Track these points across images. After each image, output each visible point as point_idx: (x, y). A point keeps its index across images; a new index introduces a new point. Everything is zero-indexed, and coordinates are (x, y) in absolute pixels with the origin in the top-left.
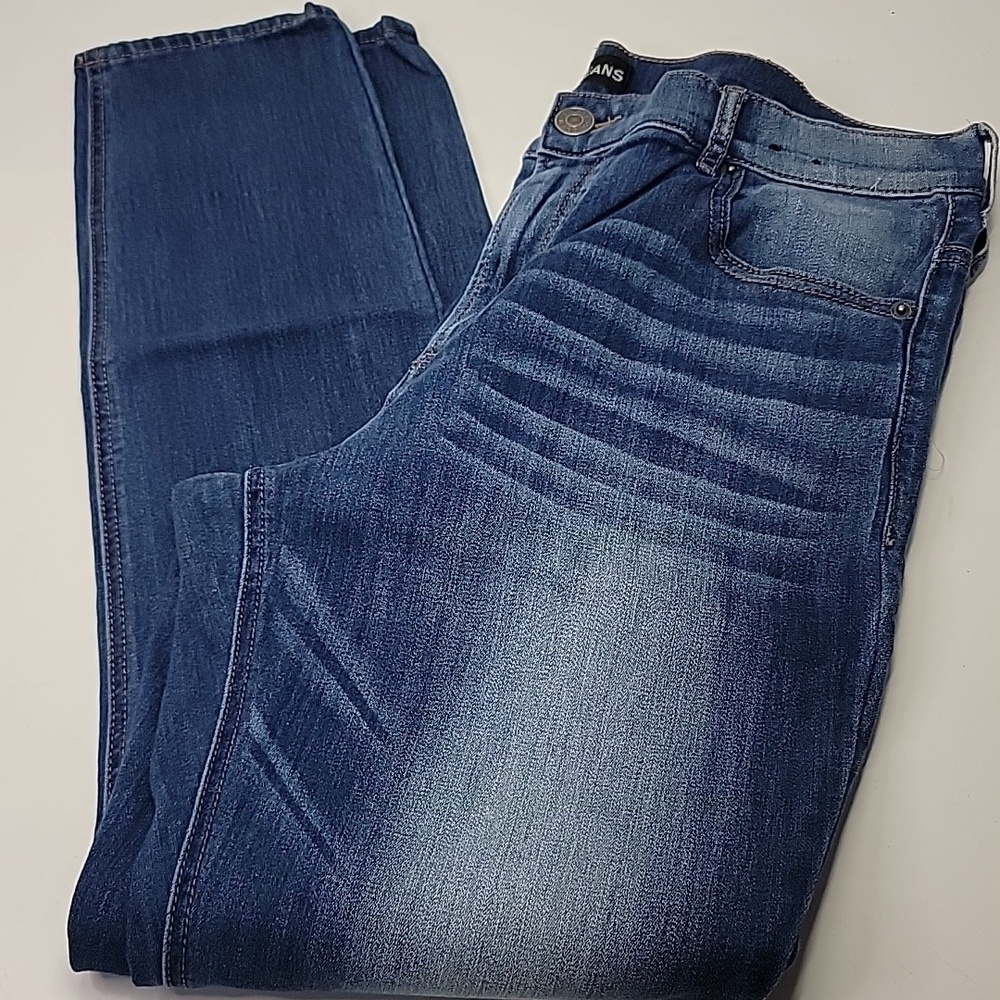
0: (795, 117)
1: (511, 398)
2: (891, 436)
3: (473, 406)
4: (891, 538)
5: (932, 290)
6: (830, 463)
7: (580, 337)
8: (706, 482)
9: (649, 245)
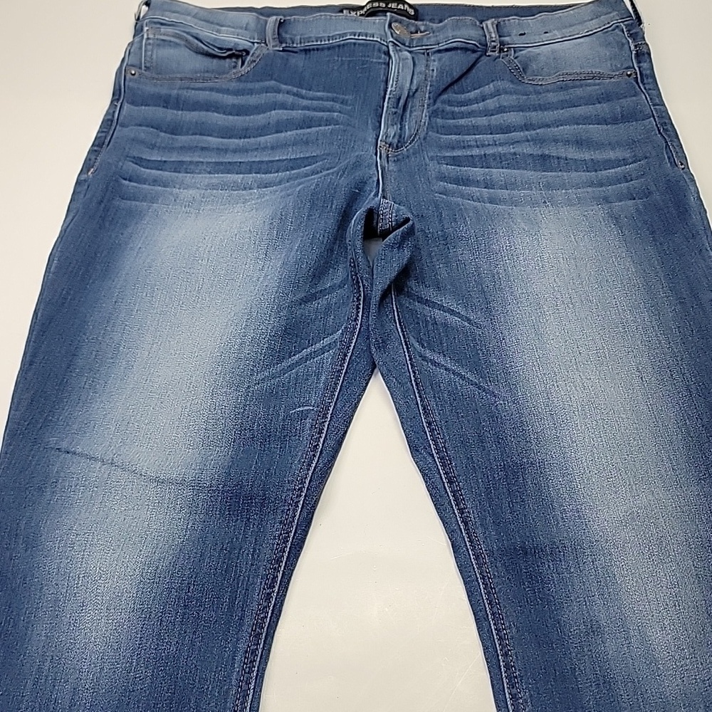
0: (524, 20)
1: (459, 166)
2: (657, 125)
3: (442, 178)
4: (682, 165)
5: (639, 62)
6: (632, 144)
7: (477, 136)
8: (575, 173)
9: (486, 92)
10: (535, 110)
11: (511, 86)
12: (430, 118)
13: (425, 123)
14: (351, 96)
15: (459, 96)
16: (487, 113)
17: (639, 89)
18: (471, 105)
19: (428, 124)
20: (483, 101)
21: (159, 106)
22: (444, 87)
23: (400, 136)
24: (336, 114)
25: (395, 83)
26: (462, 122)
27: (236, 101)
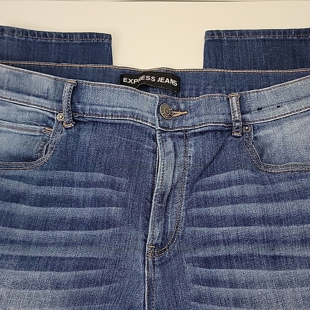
0: (262, 91)
1: (209, 268)
3: (197, 281)
7: (224, 229)
8: (300, 269)
9: (232, 178)
10: (271, 201)
15: (211, 178)
16: (233, 200)
18: (220, 188)
20: (230, 186)
22: (199, 175)
26: (213, 210)
27: (39, 191)
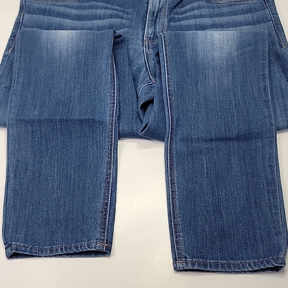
2: (274, 25)
4: (285, 46)
9: (194, 6)
10: (217, 16)
11: (206, 4)
12: (168, 23)
13: (166, 25)
14: (131, 10)
15: (182, 9)
16: (195, 17)
17: (266, 6)
18: (187, 13)
19: (167, 26)
20: (193, 11)
21: (41, 15)
22: (175, 5)
23: (154, 33)
24: (124, 20)
25: (152, 5)
26: (183, 23)
27: (77, 13)
